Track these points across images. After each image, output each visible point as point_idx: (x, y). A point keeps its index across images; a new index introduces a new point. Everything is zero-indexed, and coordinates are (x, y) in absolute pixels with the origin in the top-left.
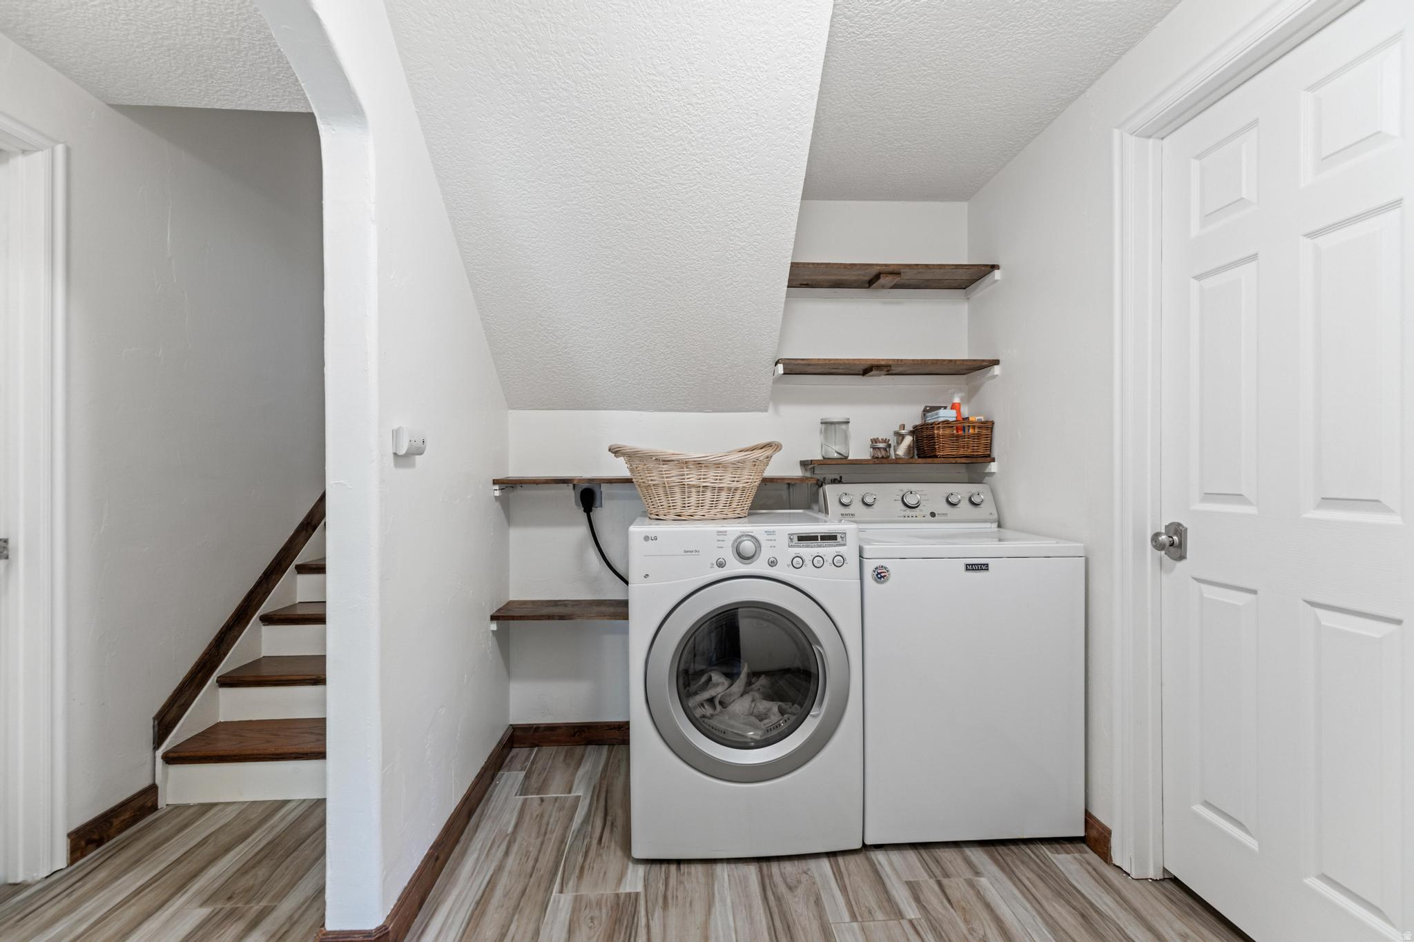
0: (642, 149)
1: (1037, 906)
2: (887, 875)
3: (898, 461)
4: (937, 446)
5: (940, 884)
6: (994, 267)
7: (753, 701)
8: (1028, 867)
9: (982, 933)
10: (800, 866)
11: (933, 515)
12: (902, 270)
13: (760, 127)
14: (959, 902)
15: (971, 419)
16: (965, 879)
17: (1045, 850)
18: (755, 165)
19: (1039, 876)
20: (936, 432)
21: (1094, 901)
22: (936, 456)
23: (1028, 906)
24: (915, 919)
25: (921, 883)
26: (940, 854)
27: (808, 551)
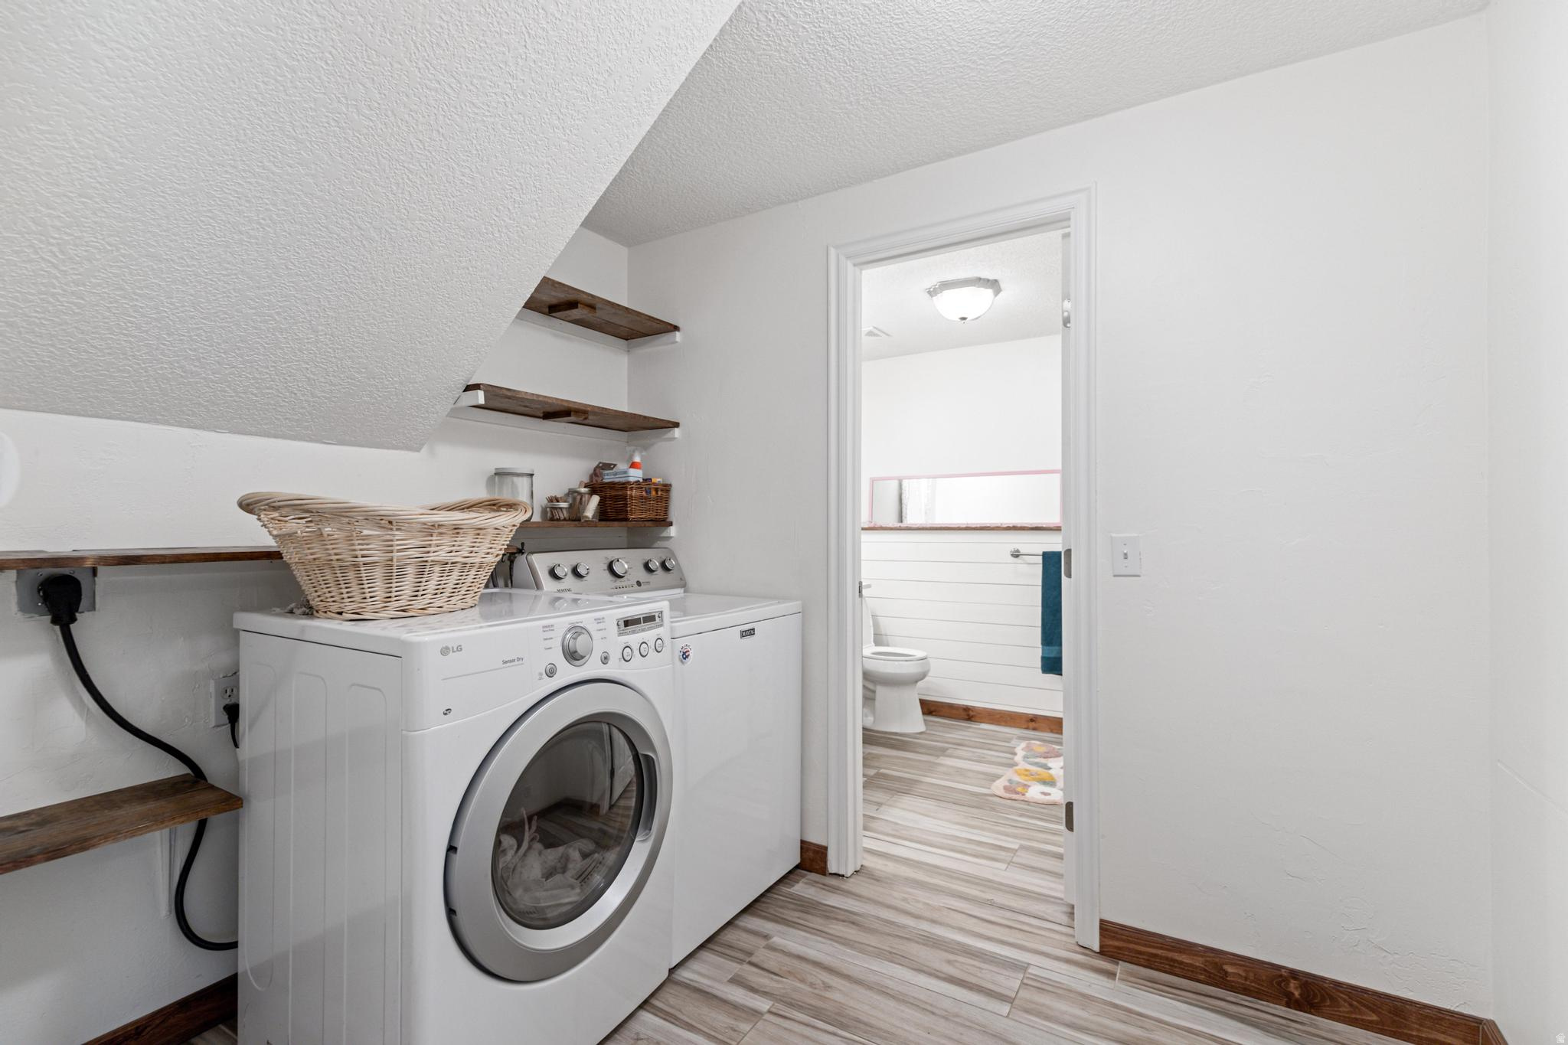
0: (445, 25)
1: (824, 935)
2: (710, 986)
3: (589, 523)
4: (629, 509)
5: (751, 963)
6: (676, 328)
7: (540, 853)
8: (788, 908)
9: (819, 982)
10: (624, 1036)
11: (639, 584)
12: (598, 306)
13: (605, 90)
14: (780, 969)
15: (653, 480)
16: (764, 948)
17: (784, 889)
18: (576, 132)
19: (802, 911)
20: (629, 492)
21: (846, 908)
22: (626, 520)
23: (819, 939)
24: (771, 1007)
25: (739, 973)
26: (724, 938)
27: (634, 638)
